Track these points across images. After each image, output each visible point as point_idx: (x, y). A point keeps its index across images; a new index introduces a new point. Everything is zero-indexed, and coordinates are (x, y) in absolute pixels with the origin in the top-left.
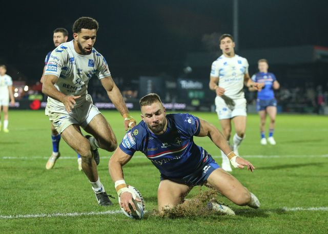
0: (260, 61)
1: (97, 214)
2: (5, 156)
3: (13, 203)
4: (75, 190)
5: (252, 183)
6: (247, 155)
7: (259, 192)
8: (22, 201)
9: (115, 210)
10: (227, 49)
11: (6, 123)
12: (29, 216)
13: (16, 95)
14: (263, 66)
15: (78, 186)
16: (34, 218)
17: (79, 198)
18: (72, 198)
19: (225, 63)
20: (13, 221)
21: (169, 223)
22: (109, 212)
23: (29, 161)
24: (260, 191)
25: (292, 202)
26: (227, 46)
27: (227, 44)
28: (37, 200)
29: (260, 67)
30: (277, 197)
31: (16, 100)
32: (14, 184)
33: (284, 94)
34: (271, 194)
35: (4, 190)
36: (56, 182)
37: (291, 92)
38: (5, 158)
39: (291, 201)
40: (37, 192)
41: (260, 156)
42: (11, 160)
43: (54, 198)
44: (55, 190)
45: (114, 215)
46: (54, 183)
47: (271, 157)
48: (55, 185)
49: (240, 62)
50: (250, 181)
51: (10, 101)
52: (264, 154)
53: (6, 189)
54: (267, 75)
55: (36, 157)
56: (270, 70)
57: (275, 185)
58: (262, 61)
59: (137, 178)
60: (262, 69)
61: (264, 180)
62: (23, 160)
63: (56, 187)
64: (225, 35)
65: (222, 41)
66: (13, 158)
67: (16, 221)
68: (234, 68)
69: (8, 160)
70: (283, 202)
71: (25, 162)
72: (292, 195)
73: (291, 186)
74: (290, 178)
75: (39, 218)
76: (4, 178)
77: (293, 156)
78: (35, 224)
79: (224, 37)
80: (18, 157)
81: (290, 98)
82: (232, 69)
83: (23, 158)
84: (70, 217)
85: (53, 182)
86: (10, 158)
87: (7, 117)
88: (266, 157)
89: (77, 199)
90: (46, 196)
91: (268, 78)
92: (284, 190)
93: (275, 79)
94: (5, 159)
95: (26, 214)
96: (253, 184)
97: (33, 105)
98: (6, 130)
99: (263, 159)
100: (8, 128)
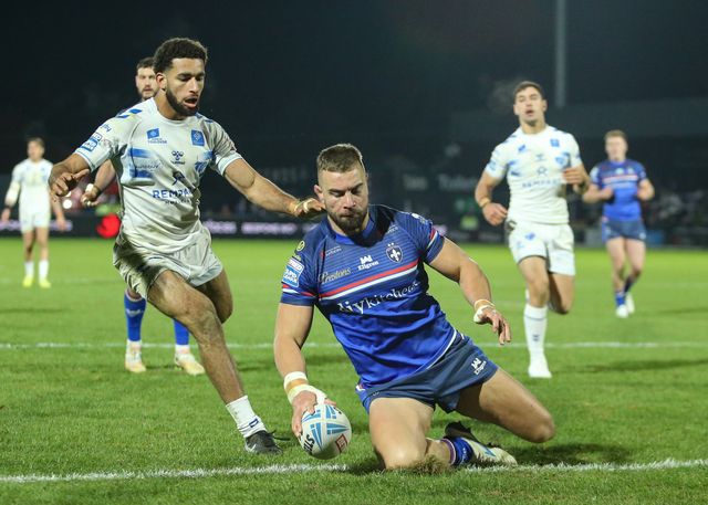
0: (610, 133)
1: (248, 472)
2: (43, 341)
3: (60, 446)
4: (200, 419)
5: (596, 404)
6: (584, 341)
7: (612, 425)
8: (80, 442)
9: (288, 465)
10: (530, 112)
11: (44, 266)
12: (96, 476)
13: (68, 204)
14: (617, 145)
15: (205, 410)
16: (105, 481)
17: (207, 435)
18: (193, 436)
19: (522, 149)
20: (58, 487)
21: (409, 494)
22: (274, 468)
23: (94, 352)
24: (613, 422)
25: (686, 448)
26: (530, 105)
27: (529, 102)
28: (112, 441)
29: (609, 149)
30: (651, 435)
31: (68, 215)
32: (62, 403)
33: (668, 205)
34: (640, 429)
35: (39, 418)
36: (155, 400)
37: (684, 200)
38: (42, 345)
39: (684, 445)
40: (112, 422)
41: (615, 345)
42: (56, 351)
43: (152, 437)
44: (154, 419)
45: (285, 475)
46: (151, 404)
47: (640, 345)
48: (153, 407)
49: (555, 144)
50: (592, 401)
51: (54, 217)
52: (624, 339)
53: (43, 415)
54: (624, 166)
55: (112, 345)
56: (632, 155)
57: (647, 409)
58: (615, 135)
59: (339, 391)
60: (615, 152)
61: (624, 397)
62: (82, 351)
63: (155, 411)
64: (526, 83)
65: (519, 94)
66: (60, 345)
67: (67, 486)
68: (540, 156)
69: (48, 349)
70: (665, 446)
71: (86, 356)
72: (685, 432)
73: (683, 410)
74: (683, 394)
75: (118, 481)
76: (38, 392)
77: (687, 344)
78: (109, 494)
79: (524, 87)
80: (71, 343)
81: (682, 213)
82: (537, 158)
83: (81, 345)
84: (188, 478)
85: (151, 400)
86: (52, 345)
87: (45, 253)
88: (627, 345)
89: (204, 439)
90: (133, 432)
91: (626, 174)
92: (666, 419)
93: (643, 174)
94: (41, 348)
95: (89, 471)
96: (597, 407)
97: (104, 227)
98: (44, 283)
99: (620, 349)
100: (49, 277)
